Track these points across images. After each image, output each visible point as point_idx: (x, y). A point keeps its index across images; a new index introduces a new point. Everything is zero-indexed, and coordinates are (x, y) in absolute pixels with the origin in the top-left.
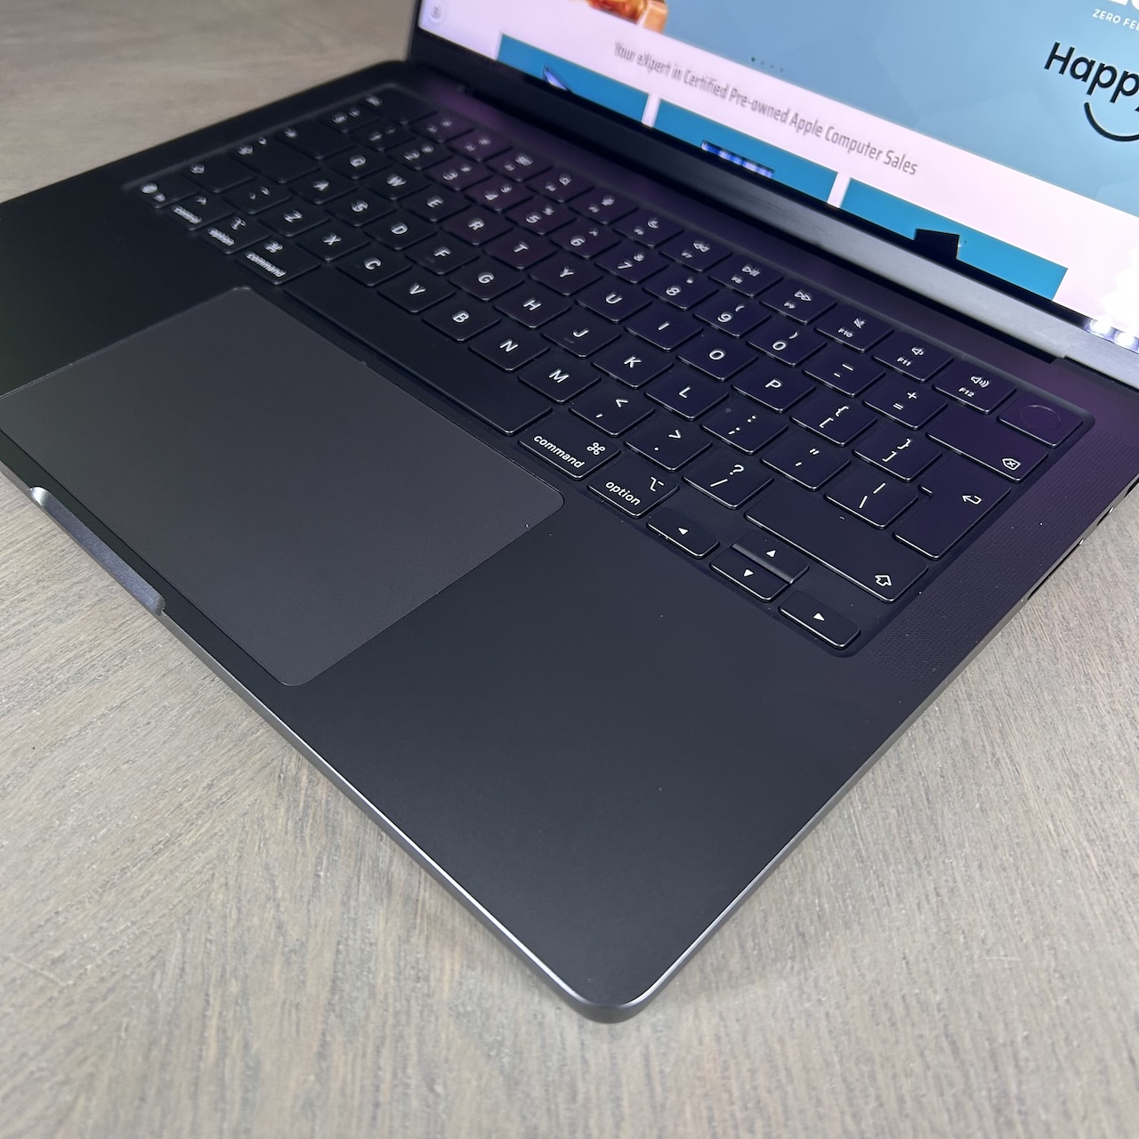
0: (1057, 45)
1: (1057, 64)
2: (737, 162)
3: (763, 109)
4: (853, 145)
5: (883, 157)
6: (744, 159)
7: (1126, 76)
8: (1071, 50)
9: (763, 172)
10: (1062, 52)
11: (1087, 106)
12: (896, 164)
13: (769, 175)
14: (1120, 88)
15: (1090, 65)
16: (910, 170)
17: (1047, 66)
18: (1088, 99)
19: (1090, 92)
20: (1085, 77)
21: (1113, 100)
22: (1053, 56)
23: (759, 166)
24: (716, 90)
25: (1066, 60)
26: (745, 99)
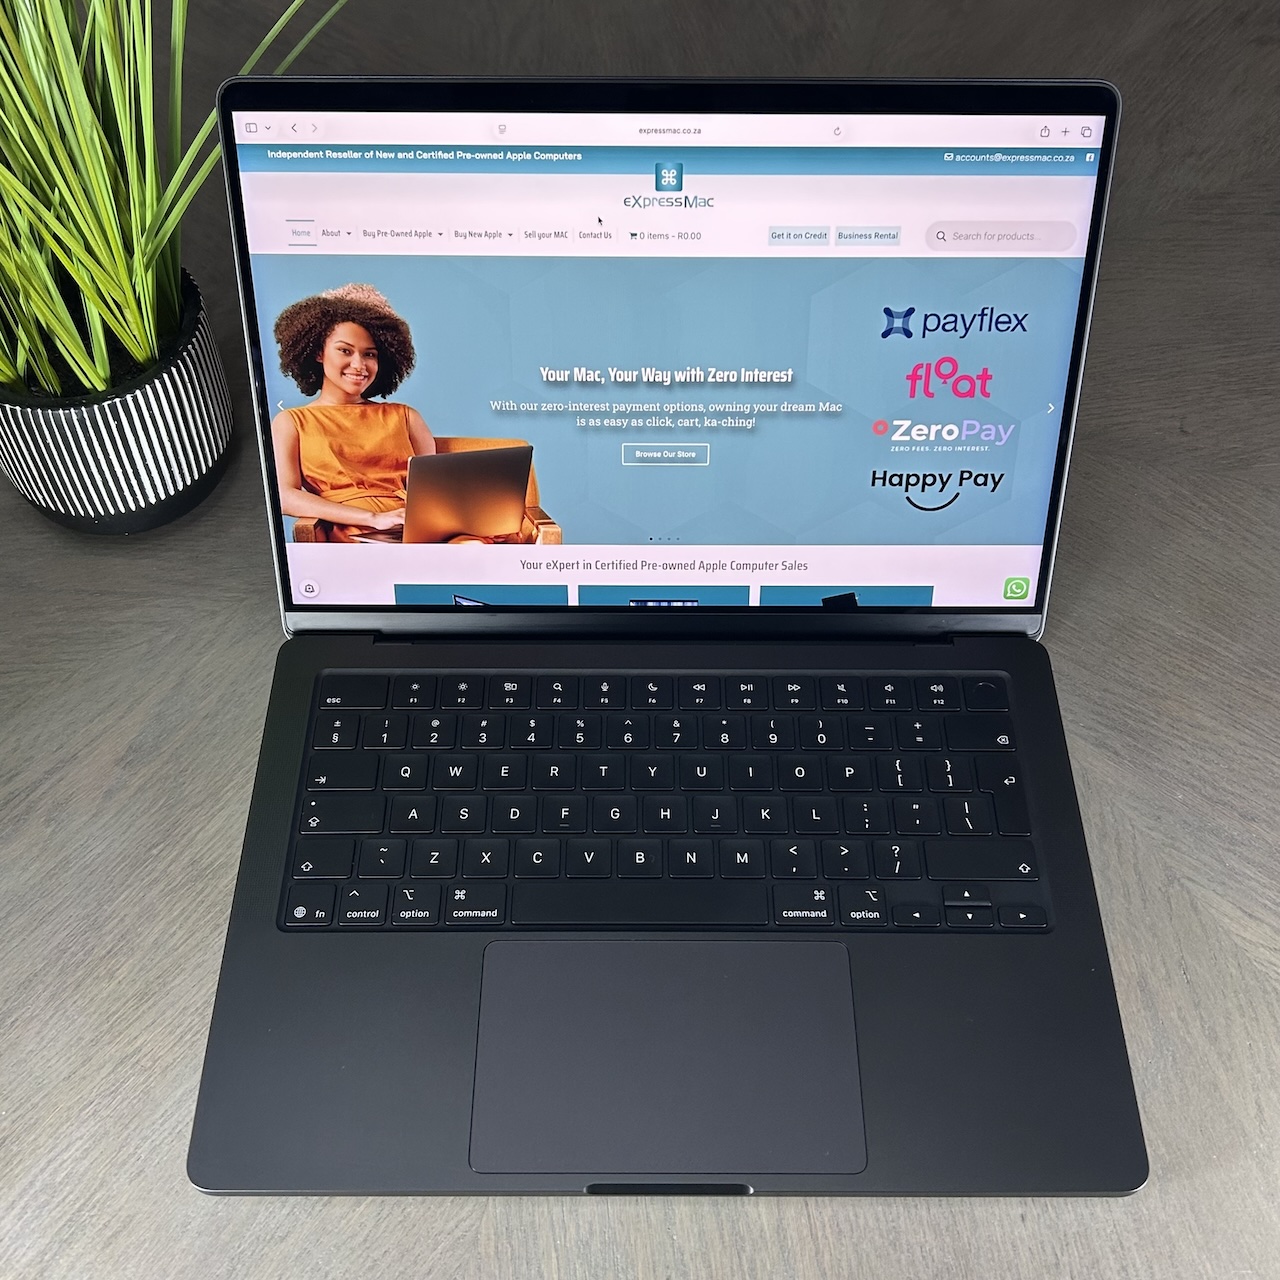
0: (874, 473)
1: (879, 482)
2: (665, 604)
3: (673, 567)
4: (754, 567)
5: (780, 567)
6: (669, 601)
7: (925, 476)
8: (885, 473)
9: (689, 604)
10: (879, 474)
11: (908, 498)
12: (791, 568)
13: (695, 604)
14: (924, 484)
15: (901, 476)
16: (803, 568)
17: (873, 484)
18: (907, 494)
19: (907, 490)
20: (900, 484)
21: (923, 490)
22: (874, 478)
23: (683, 601)
24: (627, 566)
25: (884, 479)
26: (654, 566)
